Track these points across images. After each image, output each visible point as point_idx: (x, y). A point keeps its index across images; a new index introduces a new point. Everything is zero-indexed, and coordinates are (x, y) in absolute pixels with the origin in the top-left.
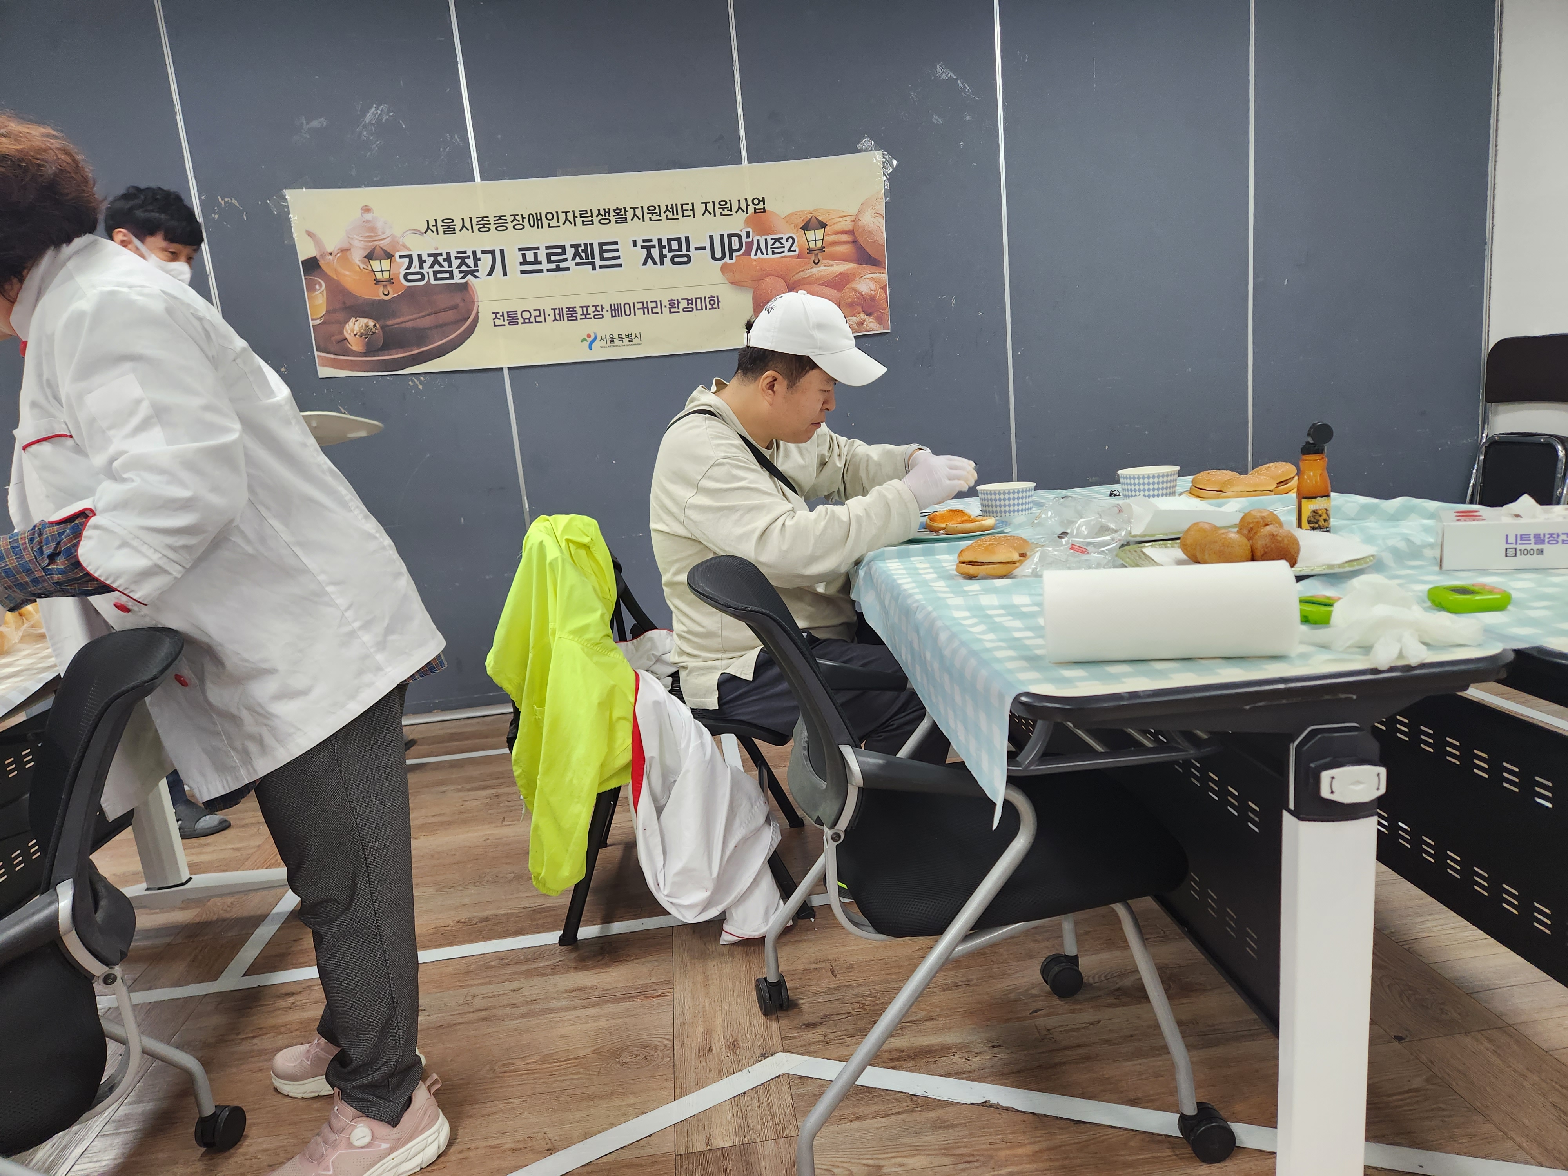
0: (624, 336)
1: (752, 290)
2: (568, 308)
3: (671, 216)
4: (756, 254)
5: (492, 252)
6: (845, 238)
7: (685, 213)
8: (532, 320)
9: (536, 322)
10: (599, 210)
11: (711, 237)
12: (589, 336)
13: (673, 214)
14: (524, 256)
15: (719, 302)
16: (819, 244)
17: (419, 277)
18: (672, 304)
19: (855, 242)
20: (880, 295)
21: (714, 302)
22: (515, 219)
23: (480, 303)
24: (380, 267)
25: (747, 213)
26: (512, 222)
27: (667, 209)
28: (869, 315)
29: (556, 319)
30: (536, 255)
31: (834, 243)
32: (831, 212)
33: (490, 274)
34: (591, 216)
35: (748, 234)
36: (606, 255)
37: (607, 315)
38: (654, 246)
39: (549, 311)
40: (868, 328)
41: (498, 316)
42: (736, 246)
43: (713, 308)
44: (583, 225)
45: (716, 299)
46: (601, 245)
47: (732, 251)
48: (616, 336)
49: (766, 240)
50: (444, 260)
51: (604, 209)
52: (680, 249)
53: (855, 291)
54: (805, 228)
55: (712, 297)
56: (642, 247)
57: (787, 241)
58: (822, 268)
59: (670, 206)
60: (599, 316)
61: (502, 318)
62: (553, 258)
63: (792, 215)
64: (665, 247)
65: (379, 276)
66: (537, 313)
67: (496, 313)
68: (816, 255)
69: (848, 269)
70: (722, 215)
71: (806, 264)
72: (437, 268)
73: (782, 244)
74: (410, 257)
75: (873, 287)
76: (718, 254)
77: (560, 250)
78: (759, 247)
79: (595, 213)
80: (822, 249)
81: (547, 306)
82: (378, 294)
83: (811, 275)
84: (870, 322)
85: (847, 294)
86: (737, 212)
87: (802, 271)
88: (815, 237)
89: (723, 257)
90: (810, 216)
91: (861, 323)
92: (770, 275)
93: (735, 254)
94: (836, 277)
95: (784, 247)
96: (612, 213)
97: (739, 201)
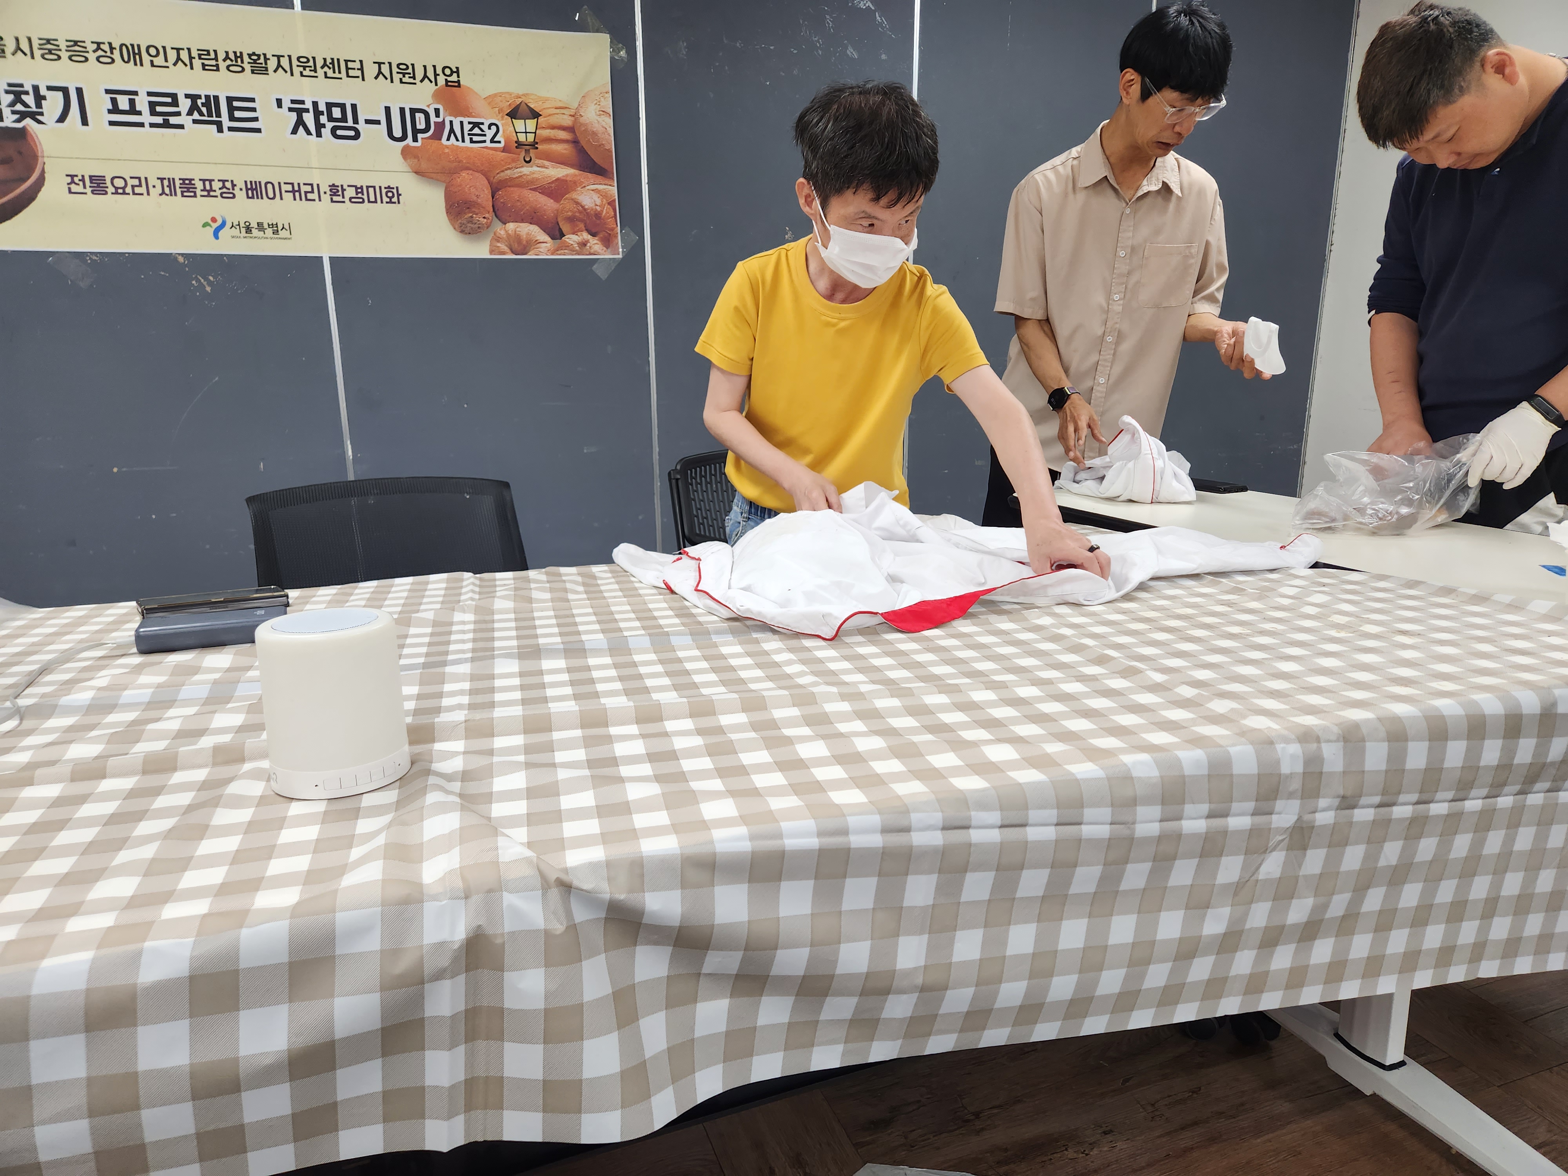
0: (266, 226)
1: (445, 185)
2: (184, 180)
3: (330, 73)
4: (448, 139)
5: (65, 91)
6: (563, 135)
7: (351, 73)
8: (129, 190)
9: (134, 194)
10: (227, 53)
11: (388, 110)
12: (214, 220)
13: (334, 72)
14: (114, 101)
15: (399, 195)
16: (531, 138)
18: (335, 191)
19: (575, 142)
20: (607, 213)
21: (392, 195)
22: (98, 48)
23: (46, 160)
25: (436, 85)
26: (94, 51)
27: (325, 64)
28: (594, 235)
29: (163, 193)
30: (132, 102)
31: (549, 140)
32: (545, 100)
33: (62, 119)
34: (216, 59)
35: (437, 111)
36: (238, 114)
37: (241, 195)
38: (307, 111)
39: (154, 181)
40: (592, 251)
41: (76, 180)
42: (421, 125)
43: (391, 202)
44: (204, 69)
45: (395, 191)
46: (230, 100)
47: (416, 132)
48: (254, 225)
49: (462, 123)
51: (235, 53)
52: (344, 119)
53: (577, 203)
54: (514, 114)
55: (389, 187)
56: (290, 110)
57: (489, 128)
58: (535, 169)
59: (329, 61)
60: (228, 194)
61: (81, 183)
62: (159, 109)
63: (495, 95)
64: (322, 113)
66: (136, 182)
67: (73, 176)
68: (527, 151)
69: (567, 175)
70: (401, 82)
71: (514, 161)
73: (482, 131)
75: (598, 202)
76: (397, 133)
77: (169, 100)
78: (452, 131)
79: (221, 56)
80: (534, 145)
81: (150, 172)
83: (521, 176)
84: (595, 244)
85: (566, 206)
86: (422, 81)
87: (509, 169)
88: (524, 128)
89: (404, 137)
90: (518, 101)
91: (583, 244)
92: (467, 169)
93: (420, 136)
94: (552, 182)
95: (485, 135)
96: (246, 59)
97: (425, 67)
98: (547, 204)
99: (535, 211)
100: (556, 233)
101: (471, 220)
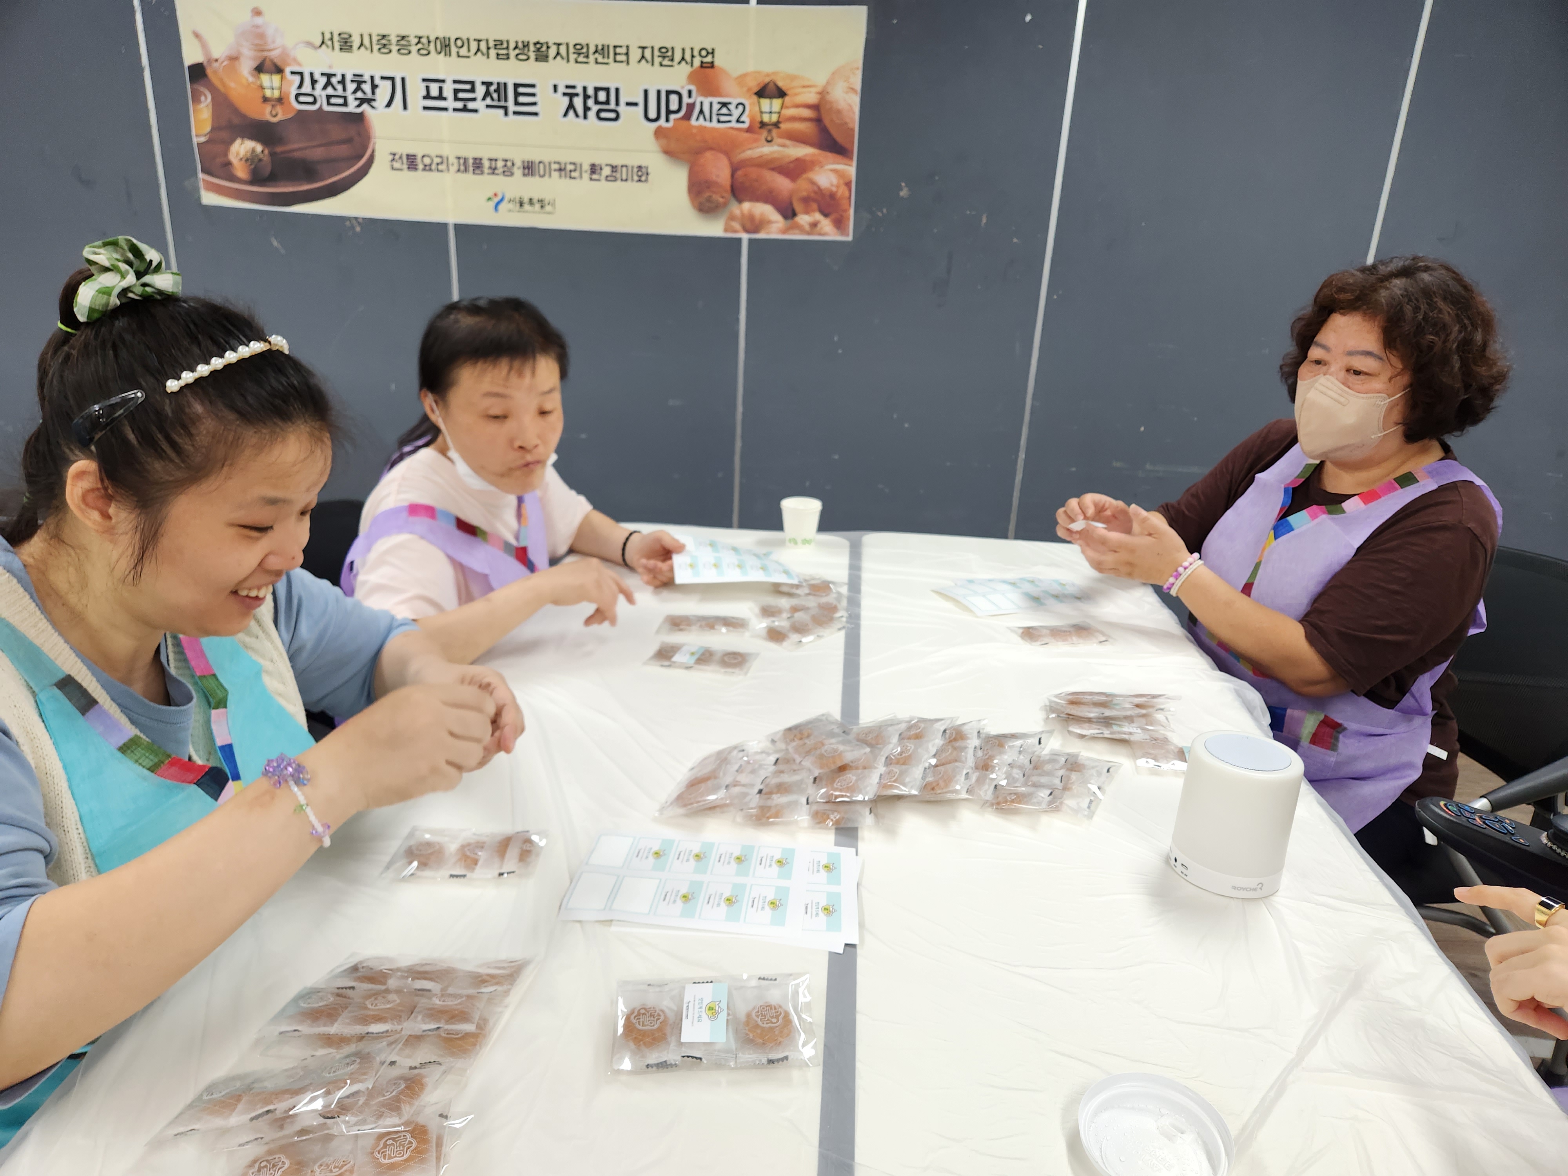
0: (535, 201)
1: (689, 165)
2: (475, 159)
3: (600, 59)
4: (697, 119)
5: (392, 79)
6: (807, 113)
7: (619, 58)
8: (434, 167)
9: (438, 170)
10: (517, 42)
11: (646, 92)
12: (496, 195)
13: (604, 57)
14: (427, 88)
15: (648, 174)
16: (774, 118)
17: (310, 99)
18: (594, 169)
19: (818, 121)
20: (842, 194)
21: (642, 173)
22: (419, 42)
23: (376, 140)
24: (269, 81)
25: (692, 66)
26: (417, 44)
27: (596, 52)
28: (826, 215)
29: (459, 170)
30: (441, 89)
31: (793, 119)
32: (793, 78)
33: (389, 105)
34: (507, 48)
35: (690, 92)
36: (522, 99)
37: (518, 172)
38: (577, 95)
39: (452, 160)
40: (822, 232)
41: (397, 157)
42: (674, 106)
43: (640, 181)
44: (498, 58)
45: (644, 170)
46: (516, 86)
47: (669, 112)
48: (526, 200)
49: (711, 104)
50: (339, 82)
51: (523, 42)
52: (607, 102)
53: (813, 183)
54: (762, 93)
55: (640, 167)
56: (565, 94)
57: (737, 107)
58: (776, 148)
59: (600, 47)
60: (508, 172)
61: (400, 160)
62: (461, 95)
63: (744, 76)
64: (589, 97)
65: (268, 93)
66: (438, 160)
67: (394, 155)
68: (770, 131)
69: (806, 155)
70: (661, 65)
71: (756, 141)
72: (330, 91)
73: (729, 110)
74: (301, 74)
75: (835, 182)
76: (652, 114)
77: (468, 87)
78: (701, 112)
79: (512, 45)
80: (776, 125)
81: (450, 151)
82: (267, 114)
83: (761, 157)
84: (826, 225)
85: (802, 186)
86: (679, 63)
87: (750, 149)
88: (770, 107)
89: (658, 118)
90: (767, 80)
91: (814, 225)
92: (712, 149)
93: (672, 117)
94: (792, 162)
95: (730, 115)
96: (532, 48)
97: (683, 50)
98: (783, 184)
99: (771, 191)
100: (789, 213)
101: (709, 200)
